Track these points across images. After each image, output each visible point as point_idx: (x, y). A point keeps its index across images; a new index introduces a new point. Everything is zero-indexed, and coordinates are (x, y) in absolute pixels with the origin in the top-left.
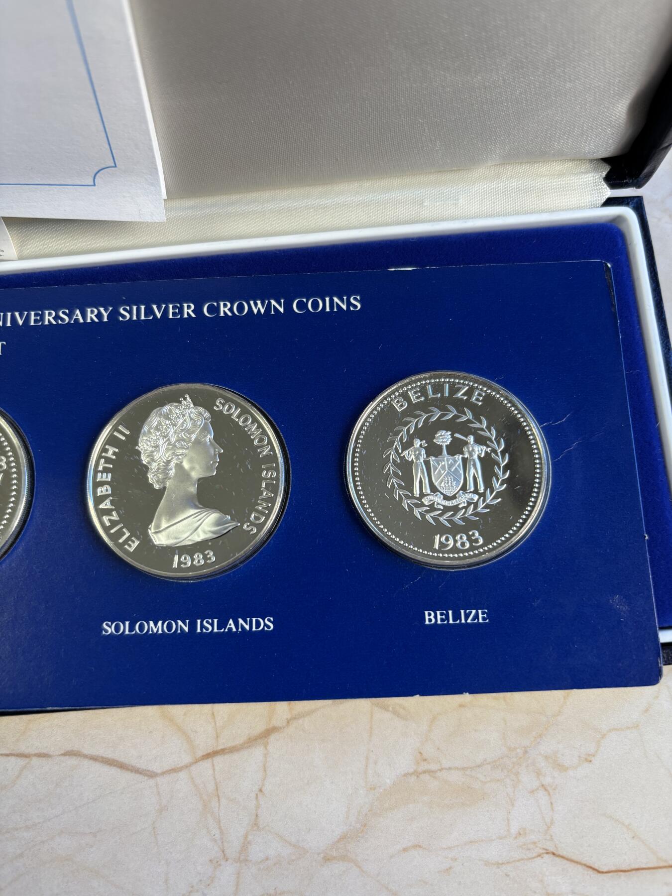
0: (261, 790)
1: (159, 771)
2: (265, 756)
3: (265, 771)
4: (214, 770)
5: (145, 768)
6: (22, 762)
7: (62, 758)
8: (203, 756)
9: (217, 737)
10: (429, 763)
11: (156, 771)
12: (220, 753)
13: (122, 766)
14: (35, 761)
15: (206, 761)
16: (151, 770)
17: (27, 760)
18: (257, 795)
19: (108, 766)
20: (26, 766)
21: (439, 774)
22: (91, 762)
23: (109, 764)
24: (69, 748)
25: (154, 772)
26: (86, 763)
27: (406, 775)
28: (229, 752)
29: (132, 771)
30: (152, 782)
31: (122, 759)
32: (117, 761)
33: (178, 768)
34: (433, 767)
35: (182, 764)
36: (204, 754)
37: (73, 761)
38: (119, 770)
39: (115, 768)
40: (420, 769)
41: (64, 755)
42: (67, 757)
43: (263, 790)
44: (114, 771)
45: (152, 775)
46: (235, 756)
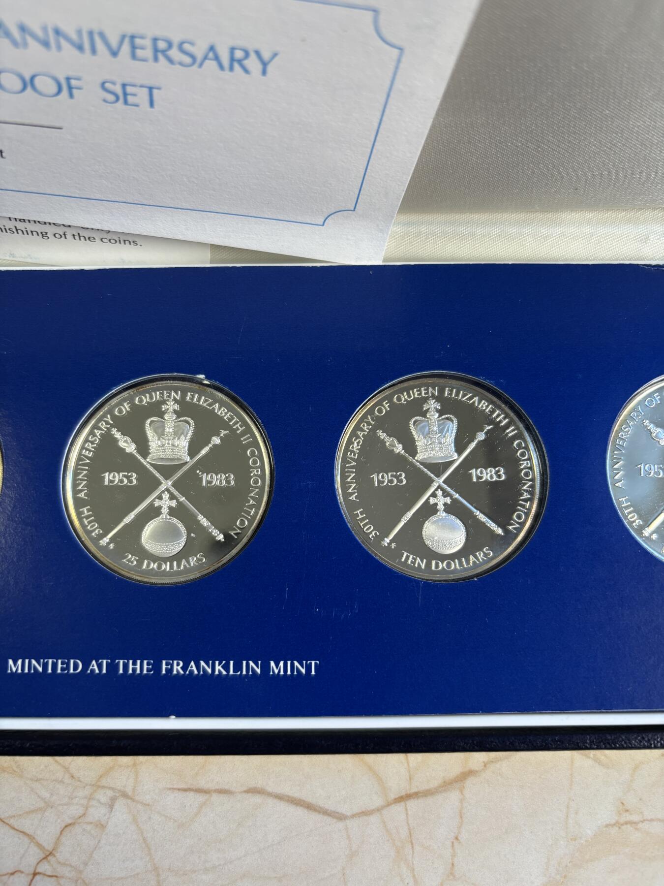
0: (457, 838)
1: (349, 814)
2: (461, 801)
3: (461, 817)
4: (407, 814)
5: (333, 809)
6: (201, 798)
7: (245, 795)
8: (395, 799)
9: (410, 779)
10: (631, 814)
11: (345, 813)
12: (414, 796)
13: (309, 807)
14: (215, 797)
15: (398, 804)
16: (340, 812)
17: (207, 796)
18: (453, 843)
19: (294, 806)
20: (205, 802)
21: (640, 825)
22: (276, 801)
23: (295, 804)
24: (252, 784)
25: (343, 815)
26: (270, 801)
27: (607, 826)
28: (422, 796)
29: (319, 812)
30: (341, 825)
31: (309, 799)
32: (304, 801)
33: (368, 812)
34: (635, 818)
35: (372, 808)
36: (397, 797)
37: (257, 799)
38: (306, 811)
39: (302, 808)
40: (622, 820)
41: (248, 791)
42: (250, 794)
43: (459, 838)
44: (300, 812)
45: (341, 817)
46: (430, 800)
